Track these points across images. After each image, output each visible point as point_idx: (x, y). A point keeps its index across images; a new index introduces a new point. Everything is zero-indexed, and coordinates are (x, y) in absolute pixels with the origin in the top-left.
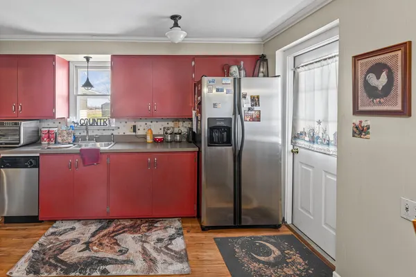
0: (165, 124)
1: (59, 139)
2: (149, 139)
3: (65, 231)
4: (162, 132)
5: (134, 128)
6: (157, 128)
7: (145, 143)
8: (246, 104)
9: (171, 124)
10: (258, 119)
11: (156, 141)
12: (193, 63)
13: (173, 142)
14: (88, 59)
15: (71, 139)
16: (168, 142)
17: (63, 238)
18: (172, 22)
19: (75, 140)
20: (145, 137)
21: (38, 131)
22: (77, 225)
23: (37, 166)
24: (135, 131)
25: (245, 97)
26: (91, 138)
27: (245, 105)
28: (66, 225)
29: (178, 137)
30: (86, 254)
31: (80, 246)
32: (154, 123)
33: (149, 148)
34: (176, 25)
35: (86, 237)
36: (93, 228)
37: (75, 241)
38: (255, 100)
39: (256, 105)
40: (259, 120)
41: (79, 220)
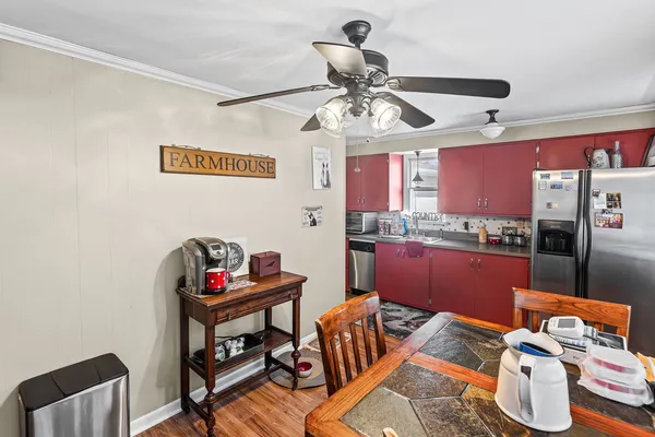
0: (505, 223)
1: (392, 230)
2: (482, 239)
3: (392, 310)
4: (499, 232)
5: (466, 226)
6: (495, 227)
7: (478, 243)
8: (598, 204)
9: (513, 224)
10: (619, 225)
11: (489, 242)
12: (538, 149)
13: (512, 245)
14: (418, 154)
15: (402, 231)
16: (505, 245)
17: (390, 314)
18: (488, 116)
19: (407, 233)
20: (477, 236)
21: (376, 221)
22: (403, 309)
23: (373, 251)
24: (466, 227)
25: (597, 195)
26: (421, 233)
27: (596, 207)
28: (395, 307)
29: (519, 240)
30: (405, 328)
31: (401, 322)
32: (491, 221)
33: (481, 249)
34: (492, 120)
35: (408, 318)
36: (416, 315)
37: (397, 318)
38: (614, 201)
39: (616, 206)
40: (621, 227)
41: (406, 306)
